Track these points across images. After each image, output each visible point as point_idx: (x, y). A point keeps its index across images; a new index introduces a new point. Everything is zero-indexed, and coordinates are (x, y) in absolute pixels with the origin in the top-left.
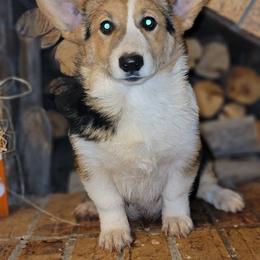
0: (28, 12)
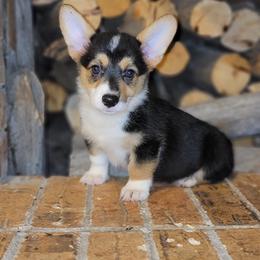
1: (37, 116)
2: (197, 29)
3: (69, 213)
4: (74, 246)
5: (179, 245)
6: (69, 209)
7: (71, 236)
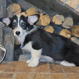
0: (11, 5)
2: (54, 22)
4: (12, 76)
5: (38, 77)
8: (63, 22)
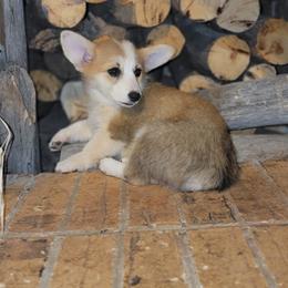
1: (26, 115)
3: (48, 216)
4: (46, 252)
5: (147, 248)
6: (49, 212)
7: (45, 241)
8: (219, 11)
